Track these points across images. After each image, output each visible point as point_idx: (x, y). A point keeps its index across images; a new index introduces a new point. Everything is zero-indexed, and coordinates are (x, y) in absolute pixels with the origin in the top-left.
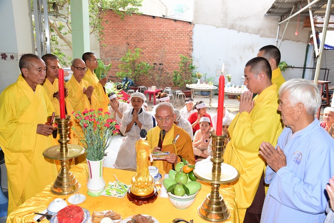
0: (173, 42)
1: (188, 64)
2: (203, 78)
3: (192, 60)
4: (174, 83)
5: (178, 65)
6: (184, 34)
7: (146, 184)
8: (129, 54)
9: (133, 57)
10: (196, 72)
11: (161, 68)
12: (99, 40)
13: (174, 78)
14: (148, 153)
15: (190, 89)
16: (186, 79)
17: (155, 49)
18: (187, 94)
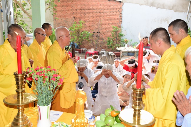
0: (107, 16)
1: (118, 32)
2: (129, 43)
3: (121, 30)
4: (108, 46)
5: (111, 33)
6: (116, 10)
7: (82, 124)
8: (75, 25)
9: (77, 27)
10: (124, 38)
11: (98, 35)
12: (52, 14)
13: (108, 43)
14: (84, 101)
15: (119, 51)
16: (116, 43)
17: (94, 21)
18: (117, 55)
